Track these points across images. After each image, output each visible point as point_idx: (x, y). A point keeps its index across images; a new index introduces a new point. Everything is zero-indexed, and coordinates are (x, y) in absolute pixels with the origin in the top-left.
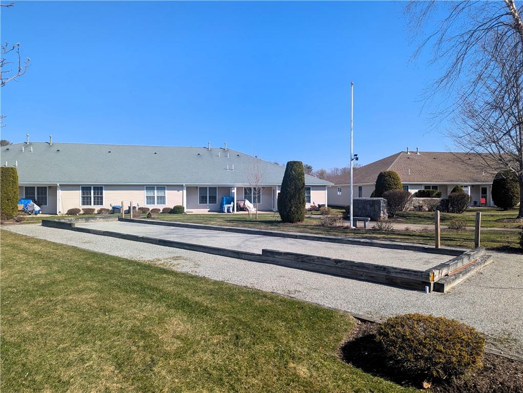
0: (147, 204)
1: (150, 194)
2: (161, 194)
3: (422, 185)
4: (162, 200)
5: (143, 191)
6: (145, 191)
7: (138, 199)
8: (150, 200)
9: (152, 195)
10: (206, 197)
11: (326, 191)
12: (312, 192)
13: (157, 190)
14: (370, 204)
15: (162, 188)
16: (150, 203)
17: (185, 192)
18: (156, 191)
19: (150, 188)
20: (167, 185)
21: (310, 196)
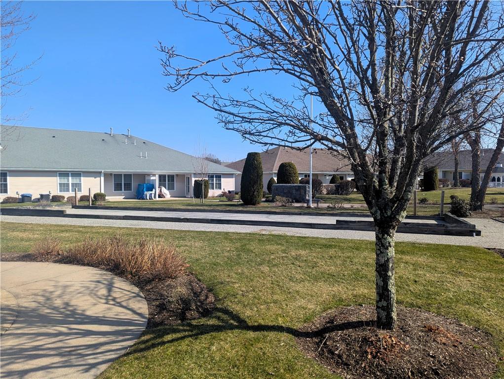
0: (61, 191)
1: (64, 181)
2: (76, 181)
3: (303, 174)
4: (76, 187)
5: (56, 178)
6: (58, 178)
7: (49, 186)
8: (64, 187)
9: (66, 182)
10: (121, 184)
11: (234, 179)
12: (222, 179)
13: (72, 176)
14: (295, 189)
15: (77, 174)
16: (64, 191)
17: (102, 178)
18: (70, 178)
19: (64, 174)
20: (83, 172)
21: (220, 183)
